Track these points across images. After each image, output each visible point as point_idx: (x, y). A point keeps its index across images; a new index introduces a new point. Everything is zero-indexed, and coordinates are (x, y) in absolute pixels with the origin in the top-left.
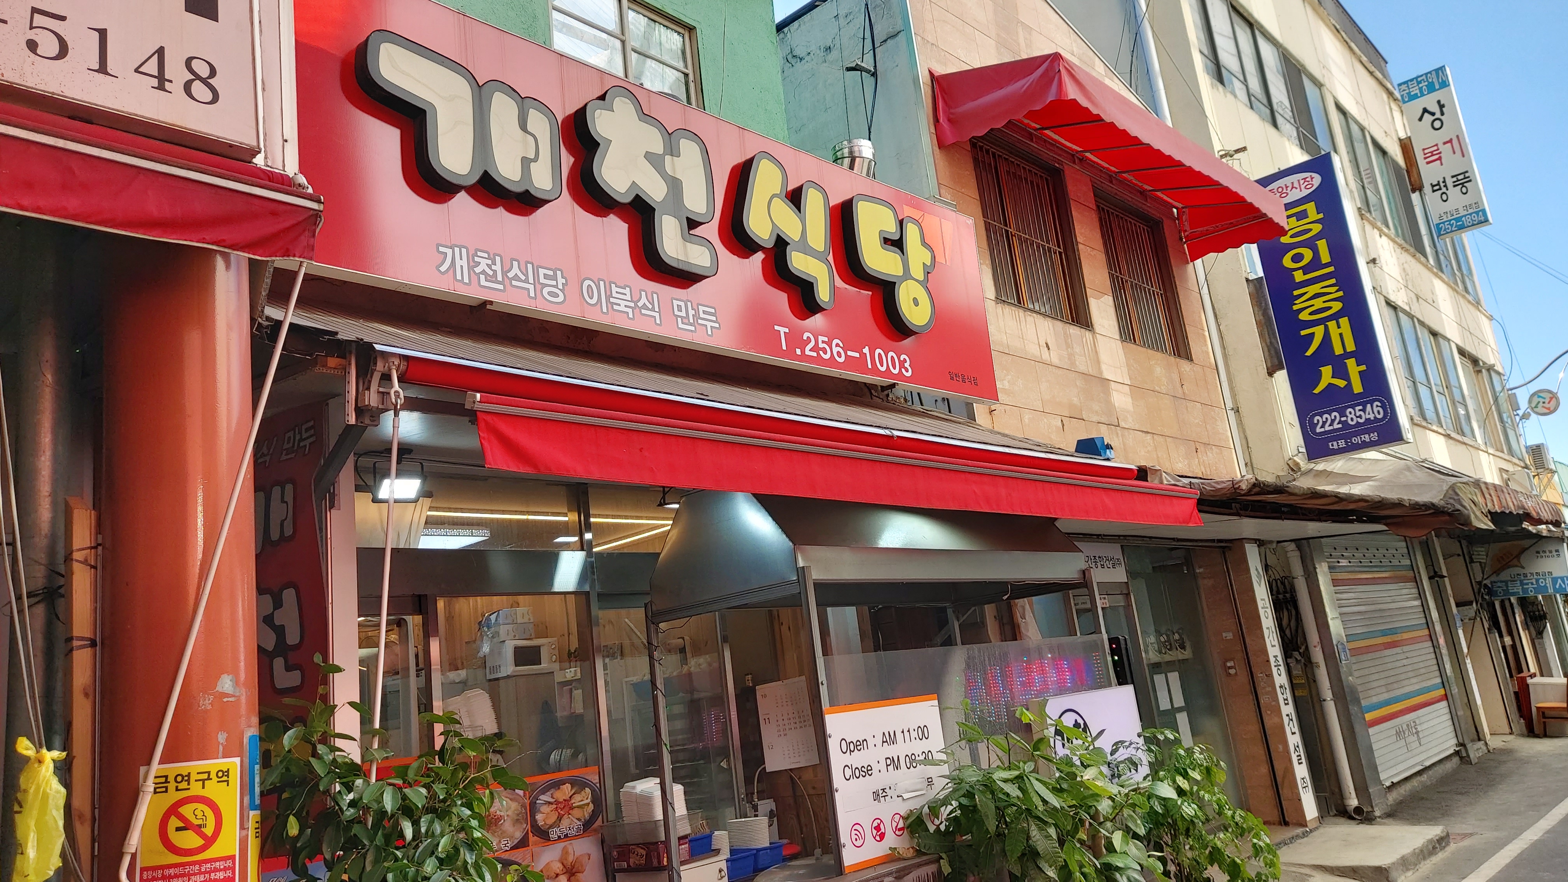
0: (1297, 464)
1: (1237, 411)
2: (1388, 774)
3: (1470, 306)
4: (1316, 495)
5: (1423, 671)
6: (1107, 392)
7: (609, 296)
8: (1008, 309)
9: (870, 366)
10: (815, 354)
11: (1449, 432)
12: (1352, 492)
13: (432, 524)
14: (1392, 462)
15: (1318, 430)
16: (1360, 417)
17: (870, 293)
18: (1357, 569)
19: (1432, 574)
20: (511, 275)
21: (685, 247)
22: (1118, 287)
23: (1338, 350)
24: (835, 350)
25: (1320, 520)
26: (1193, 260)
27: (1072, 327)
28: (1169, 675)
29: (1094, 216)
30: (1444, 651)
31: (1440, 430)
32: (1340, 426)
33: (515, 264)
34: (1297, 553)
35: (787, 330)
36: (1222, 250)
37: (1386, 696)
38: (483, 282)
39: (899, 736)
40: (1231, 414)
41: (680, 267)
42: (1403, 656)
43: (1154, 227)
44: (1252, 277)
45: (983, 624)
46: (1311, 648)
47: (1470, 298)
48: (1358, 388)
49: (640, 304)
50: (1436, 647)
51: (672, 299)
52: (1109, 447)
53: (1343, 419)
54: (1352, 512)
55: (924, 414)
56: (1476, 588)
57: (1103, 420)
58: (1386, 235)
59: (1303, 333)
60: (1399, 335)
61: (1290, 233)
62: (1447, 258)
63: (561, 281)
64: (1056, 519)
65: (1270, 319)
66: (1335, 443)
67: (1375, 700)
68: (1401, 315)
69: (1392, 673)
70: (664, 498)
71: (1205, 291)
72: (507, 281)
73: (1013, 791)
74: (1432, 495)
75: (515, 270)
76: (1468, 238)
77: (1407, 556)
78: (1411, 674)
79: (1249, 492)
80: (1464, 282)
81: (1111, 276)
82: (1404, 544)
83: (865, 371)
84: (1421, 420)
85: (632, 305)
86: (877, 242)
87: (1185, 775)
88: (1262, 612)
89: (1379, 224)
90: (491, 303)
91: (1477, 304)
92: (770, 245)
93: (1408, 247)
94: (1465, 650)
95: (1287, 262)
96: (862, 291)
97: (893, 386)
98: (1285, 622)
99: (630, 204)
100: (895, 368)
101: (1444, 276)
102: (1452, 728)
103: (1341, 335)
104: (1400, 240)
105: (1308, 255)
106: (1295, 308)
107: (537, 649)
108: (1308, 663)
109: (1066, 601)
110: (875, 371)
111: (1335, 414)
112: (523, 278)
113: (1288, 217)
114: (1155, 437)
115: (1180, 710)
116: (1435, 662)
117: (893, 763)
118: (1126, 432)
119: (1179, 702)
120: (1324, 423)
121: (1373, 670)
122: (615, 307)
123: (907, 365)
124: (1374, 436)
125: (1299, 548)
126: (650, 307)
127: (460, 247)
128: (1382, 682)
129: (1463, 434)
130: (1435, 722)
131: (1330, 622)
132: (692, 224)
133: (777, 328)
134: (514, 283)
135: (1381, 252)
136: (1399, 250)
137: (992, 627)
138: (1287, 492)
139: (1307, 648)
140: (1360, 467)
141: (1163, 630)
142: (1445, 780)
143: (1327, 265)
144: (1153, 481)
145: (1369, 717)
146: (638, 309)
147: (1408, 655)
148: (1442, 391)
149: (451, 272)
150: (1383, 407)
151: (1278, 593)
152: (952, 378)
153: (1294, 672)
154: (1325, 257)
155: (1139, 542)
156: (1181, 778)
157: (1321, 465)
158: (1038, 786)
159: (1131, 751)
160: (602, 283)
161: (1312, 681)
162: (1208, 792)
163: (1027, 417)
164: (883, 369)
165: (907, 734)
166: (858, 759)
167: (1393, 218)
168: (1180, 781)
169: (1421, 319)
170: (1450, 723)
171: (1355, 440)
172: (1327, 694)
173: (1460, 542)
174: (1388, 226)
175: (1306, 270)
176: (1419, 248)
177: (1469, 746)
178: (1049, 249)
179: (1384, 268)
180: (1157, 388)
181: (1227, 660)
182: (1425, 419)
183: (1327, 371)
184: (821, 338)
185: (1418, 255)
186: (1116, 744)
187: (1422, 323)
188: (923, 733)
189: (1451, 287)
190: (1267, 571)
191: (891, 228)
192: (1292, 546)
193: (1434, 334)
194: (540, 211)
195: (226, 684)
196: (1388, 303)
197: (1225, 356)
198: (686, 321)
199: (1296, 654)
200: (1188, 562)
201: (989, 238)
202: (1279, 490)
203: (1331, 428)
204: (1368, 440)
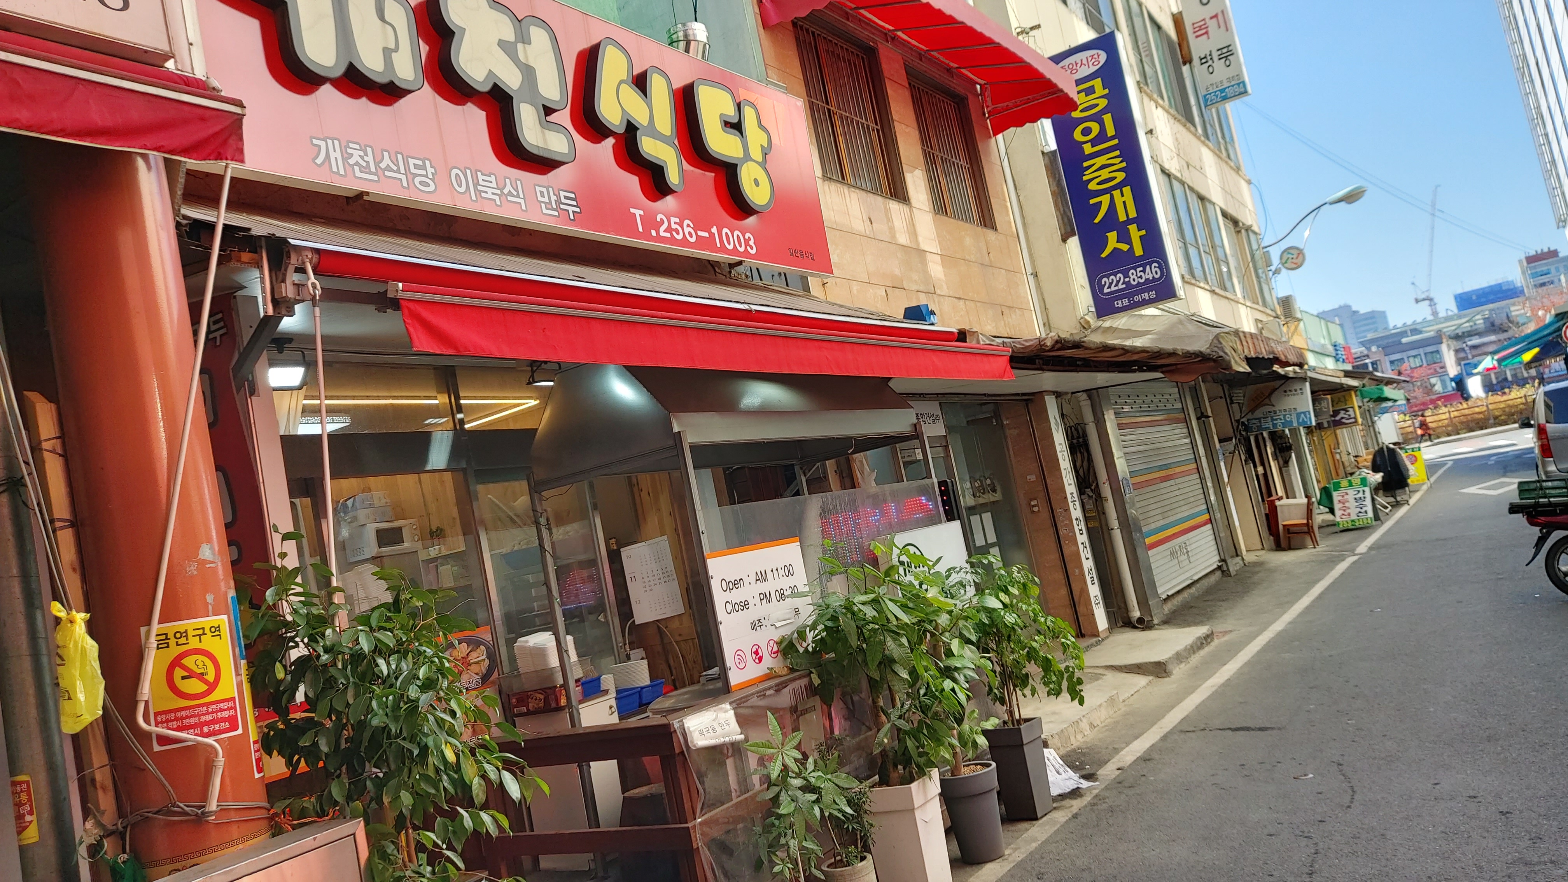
0: (1088, 322)
1: (1035, 275)
2: (1164, 588)
3: (1232, 172)
4: (1106, 348)
5: (1192, 499)
6: (924, 262)
7: (476, 184)
8: (834, 186)
9: (719, 245)
10: (668, 235)
11: (1214, 288)
12: (1135, 344)
13: (309, 412)
14: (1165, 318)
15: (1106, 290)
16: (1141, 277)
17: (713, 174)
18: (1138, 414)
19: (1199, 415)
20: (383, 165)
21: (544, 134)
22: (930, 161)
23: (1122, 217)
24: (687, 230)
25: (1108, 371)
26: (995, 134)
27: (891, 201)
28: (983, 515)
29: (907, 94)
30: (1210, 484)
31: (1207, 287)
32: (1124, 286)
33: (386, 154)
34: (1089, 402)
35: (642, 212)
36: (1021, 125)
37: (1162, 523)
38: (358, 174)
39: (769, 574)
40: (1031, 278)
41: (541, 154)
42: (1176, 487)
43: (960, 103)
44: (1047, 149)
45: (826, 477)
46: (1101, 484)
47: (1232, 164)
48: (1139, 251)
49: (506, 191)
50: (1202, 479)
51: (535, 185)
52: (932, 313)
53: (1127, 280)
54: (1135, 362)
55: (766, 289)
56: (1235, 424)
57: (921, 289)
58: (1161, 107)
59: (1092, 201)
60: (1172, 202)
61: (1080, 108)
62: (1212, 126)
63: (430, 171)
64: (890, 379)
65: (1062, 189)
66: (1120, 302)
67: (1153, 526)
68: (1175, 182)
69: (1166, 502)
70: (532, 376)
71: (1006, 163)
72: (380, 172)
73: (870, 612)
74: (1201, 345)
75: (386, 161)
76: (1231, 108)
77: (1178, 400)
78: (1182, 503)
79: (1052, 349)
80: (1227, 150)
81: (924, 151)
82: (1176, 390)
83: (715, 249)
84: (1191, 277)
85: (498, 192)
86: (718, 125)
87: (1006, 592)
88: (1059, 455)
89: (1155, 96)
90: (368, 193)
91: (1238, 170)
92: (621, 130)
93: (1180, 117)
94: (1226, 480)
95: (1078, 135)
96: (707, 173)
97: (740, 263)
98: (1078, 464)
99: (489, 93)
100: (741, 246)
101: (1210, 144)
102: (1215, 547)
103: (1124, 202)
104: (1173, 111)
105: (1095, 127)
106: (1085, 178)
107: (399, 530)
108: (1099, 498)
109: (894, 453)
110: (723, 249)
111: (1119, 275)
112: (395, 168)
113: (1079, 92)
114: (967, 302)
115: (993, 545)
116: (1201, 491)
117: (765, 597)
118: (942, 299)
119: (992, 538)
120: (1111, 284)
121: (1152, 501)
122: (483, 195)
123: (751, 243)
124: (1153, 294)
125: (1090, 397)
126: (515, 193)
127: (333, 139)
128: (1159, 511)
129: (1225, 289)
130: (1203, 542)
131: (1117, 461)
132: (548, 111)
133: (632, 210)
134: (387, 173)
135: (1157, 123)
136: (1172, 121)
137: (833, 479)
138: (1083, 346)
139: (1097, 484)
140: (1140, 322)
141: (977, 476)
142: (1209, 591)
143: (1112, 138)
144: (971, 342)
145: (1148, 541)
146: (503, 198)
147: (1180, 486)
148: (1208, 251)
149: (327, 163)
150: (1160, 267)
151: (1073, 438)
152: (792, 255)
153: (1087, 507)
154: (1111, 131)
155: (956, 399)
156: (1003, 594)
157: (1108, 322)
158: (891, 605)
159: (962, 575)
160: (468, 171)
161: (1102, 513)
162: (1025, 603)
163: (855, 288)
164: (731, 247)
165: (775, 572)
166: (737, 596)
167: (1167, 91)
168: (1002, 595)
169: (1191, 184)
170: (1214, 542)
171: (1137, 298)
172: (1114, 523)
173: (1222, 386)
174: (1162, 98)
175: (1094, 143)
176: (1190, 119)
177: (1229, 561)
178: (868, 126)
179: (1160, 138)
180: (967, 257)
181: (1031, 500)
182: (1194, 277)
183: (1112, 236)
184: (673, 220)
185: (1189, 125)
186: (949, 570)
187: (1192, 189)
188: (789, 570)
189: (1216, 154)
190: (1063, 419)
191: (730, 111)
192: (1084, 396)
193: (1202, 198)
194: (402, 101)
195: (206, 552)
196: (1163, 171)
197: (1024, 225)
198: (548, 206)
199: (1088, 491)
200: (997, 415)
201: (813, 115)
202: (1077, 345)
203: (1116, 288)
204: (1147, 298)
